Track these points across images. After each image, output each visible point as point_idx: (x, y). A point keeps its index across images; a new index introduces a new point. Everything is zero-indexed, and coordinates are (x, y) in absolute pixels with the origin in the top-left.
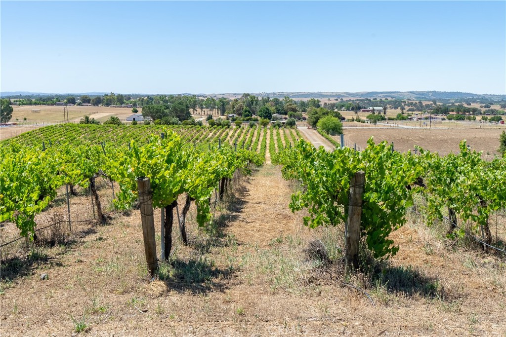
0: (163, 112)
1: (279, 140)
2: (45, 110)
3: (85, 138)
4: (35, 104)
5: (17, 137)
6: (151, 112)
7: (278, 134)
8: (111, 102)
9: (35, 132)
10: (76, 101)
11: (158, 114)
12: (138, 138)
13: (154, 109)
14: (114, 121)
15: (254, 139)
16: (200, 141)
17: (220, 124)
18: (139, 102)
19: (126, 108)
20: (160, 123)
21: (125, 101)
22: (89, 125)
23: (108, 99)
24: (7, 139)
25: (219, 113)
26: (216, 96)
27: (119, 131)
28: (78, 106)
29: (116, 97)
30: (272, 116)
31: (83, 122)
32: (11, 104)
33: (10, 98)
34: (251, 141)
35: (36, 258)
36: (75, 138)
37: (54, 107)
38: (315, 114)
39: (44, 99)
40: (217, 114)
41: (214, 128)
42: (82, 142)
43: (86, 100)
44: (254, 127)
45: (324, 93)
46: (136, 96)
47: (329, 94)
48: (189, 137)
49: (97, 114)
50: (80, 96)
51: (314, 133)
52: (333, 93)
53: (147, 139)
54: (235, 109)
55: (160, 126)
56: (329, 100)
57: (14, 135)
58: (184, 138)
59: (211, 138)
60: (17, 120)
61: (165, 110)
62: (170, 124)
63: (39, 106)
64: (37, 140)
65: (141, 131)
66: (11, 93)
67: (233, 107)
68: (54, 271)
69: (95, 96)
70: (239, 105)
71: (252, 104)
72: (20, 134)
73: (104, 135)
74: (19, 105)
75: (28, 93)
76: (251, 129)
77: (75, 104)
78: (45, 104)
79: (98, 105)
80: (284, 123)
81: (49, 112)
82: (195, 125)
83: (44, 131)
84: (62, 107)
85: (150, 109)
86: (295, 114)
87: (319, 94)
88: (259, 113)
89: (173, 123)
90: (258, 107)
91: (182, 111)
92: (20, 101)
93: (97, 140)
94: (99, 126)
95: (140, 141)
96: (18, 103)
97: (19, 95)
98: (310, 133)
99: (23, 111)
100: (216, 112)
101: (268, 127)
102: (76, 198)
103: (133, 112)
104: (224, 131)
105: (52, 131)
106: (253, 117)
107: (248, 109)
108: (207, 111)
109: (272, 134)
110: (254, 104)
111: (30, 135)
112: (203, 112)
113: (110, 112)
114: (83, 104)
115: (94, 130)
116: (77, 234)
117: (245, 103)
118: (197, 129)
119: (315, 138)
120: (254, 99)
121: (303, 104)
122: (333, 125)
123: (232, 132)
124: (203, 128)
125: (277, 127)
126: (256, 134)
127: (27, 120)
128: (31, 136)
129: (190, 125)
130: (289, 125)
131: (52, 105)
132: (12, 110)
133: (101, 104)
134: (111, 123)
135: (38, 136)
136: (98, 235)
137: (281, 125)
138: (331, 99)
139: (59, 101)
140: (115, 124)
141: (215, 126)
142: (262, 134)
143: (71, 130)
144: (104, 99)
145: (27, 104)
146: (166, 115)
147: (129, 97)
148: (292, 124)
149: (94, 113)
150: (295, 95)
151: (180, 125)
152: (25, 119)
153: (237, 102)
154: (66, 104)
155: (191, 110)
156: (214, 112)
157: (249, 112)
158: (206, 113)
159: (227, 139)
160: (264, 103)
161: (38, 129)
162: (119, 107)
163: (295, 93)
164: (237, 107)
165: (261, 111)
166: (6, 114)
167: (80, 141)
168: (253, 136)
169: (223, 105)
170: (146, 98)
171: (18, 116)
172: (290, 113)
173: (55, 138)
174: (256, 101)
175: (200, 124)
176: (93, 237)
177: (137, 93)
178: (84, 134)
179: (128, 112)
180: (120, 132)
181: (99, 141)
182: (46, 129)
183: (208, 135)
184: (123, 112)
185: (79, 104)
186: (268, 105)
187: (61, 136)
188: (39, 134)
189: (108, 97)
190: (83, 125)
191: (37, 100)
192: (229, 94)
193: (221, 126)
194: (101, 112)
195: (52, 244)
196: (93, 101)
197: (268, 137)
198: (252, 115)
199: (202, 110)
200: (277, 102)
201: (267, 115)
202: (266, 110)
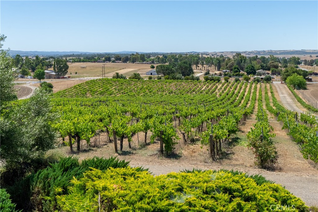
0: (171, 70)
1: (255, 93)
2: (90, 67)
3: (115, 89)
4: (83, 61)
5: (71, 88)
6: (163, 70)
7: (256, 88)
8: (136, 60)
9: (83, 84)
10: (111, 59)
11: (168, 71)
12: (152, 89)
13: (164, 68)
14: (136, 77)
15: (236, 91)
16: (196, 92)
17: (213, 79)
18: (157, 60)
19: (147, 65)
20: (169, 78)
21: (146, 59)
22: (119, 79)
23: (134, 58)
24: (65, 89)
25: (216, 68)
26: (216, 54)
27: (138, 84)
28: (113, 63)
29: (139, 56)
30: (256, 72)
31: (115, 77)
32: (67, 61)
33: (66, 56)
34: (234, 93)
35: (90, 149)
36: (108, 89)
37: (96, 64)
38: (286, 72)
39: (89, 58)
40: (214, 69)
41: (208, 83)
42: (113, 92)
43: (118, 59)
44: (238, 82)
45: (308, 50)
46: (154, 54)
47: (312, 51)
48: (188, 90)
49: (125, 69)
50: (114, 54)
51: (285, 87)
52: (315, 50)
53: (157, 90)
54: (228, 66)
55: (168, 81)
56: (311, 56)
57: (69, 86)
58: (184, 90)
59: (204, 90)
60: (71, 73)
61: (172, 68)
62: (176, 79)
63: (86, 63)
64: (84, 90)
65: (154, 84)
66: (67, 52)
67: (227, 64)
68: (94, 152)
69: (125, 54)
70: (231, 62)
71: (242, 62)
72: (73, 85)
73: (129, 87)
74: (73, 62)
75: (79, 52)
76: (236, 83)
77: (110, 61)
78: (89, 62)
79: (126, 62)
80: (262, 79)
81: (92, 68)
82: (193, 80)
83: (89, 83)
84: (102, 64)
85: (161, 67)
86: (276, 70)
87: (302, 52)
88: (246, 70)
89: (178, 79)
90: (246, 65)
91: (186, 68)
92: (73, 59)
93: (123, 91)
94: (125, 80)
95: (152, 92)
96: (71, 61)
97: (72, 54)
98: (281, 87)
99: (75, 67)
100: (214, 67)
101: (249, 82)
102: (103, 133)
103: (151, 68)
104: (214, 85)
105: (94, 84)
106: (241, 73)
107: (237, 66)
108: (207, 67)
109: (251, 87)
110: (243, 62)
111: (79, 87)
112: (204, 68)
113: (135, 68)
114: (116, 61)
115: (121, 83)
116: (101, 145)
117: (236, 62)
118: (195, 83)
119: (284, 91)
120: (243, 58)
121: (285, 61)
122: (298, 81)
123: (221, 85)
124: (199, 82)
125: (256, 82)
126: (238, 88)
127: (77, 74)
128: (81, 87)
129: (190, 79)
130: (266, 80)
131: (95, 62)
132: (68, 66)
133: (129, 61)
134: (134, 78)
135: (85, 87)
136: (107, 146)
137: (260, 80)
138: (313, 55)
139: (100, 59)
140: (136, 79)
141: (209, 81)
142: (243, 88)
143: (107, 83)
144: (130, 58)
145: (77, 62)
146: (173, 72)
147: (149, 55)
148: (268, 80)
149: (123, 69)
150: (282, 53)
151: (183, 79)
152: (76, 73)
153: (230, 61)
154: (104, 61)
155: (194, 67)
156: (212, 68)
157: (238, 69)
158: (206, 69)
159: (216, 91)
160: (250, 61)
161: (85, 82)
162: (142, 64)
163: (282, 51)
164: (229, 64)
165: (247, 68)
166: (64, 70)
167: (112, 91)
168: (235, 89)
169: (219, 63)
170: (161, 57)
171: (71, 70)
172: (272, 69)
173: (96, 89)
174: (244, 60)
175: (198, 79)
176: (106, 146)
177: (156, 52)
178: (115, 86)
179: (147, 68)
180: (140, 85)
181: (125, 92)
182: (90, 82)
183: (202, 88)
184: (144, 67)
185: (113, 62)
186: (254, 63)
187: (99, 88)
188: (85, 86)
189: (134, 56)
190: (115, 79)
191: (85, 59)
192: (227, 52)
193: (213, 81)
194: (128, 68)
195: (94, 147)
196: (123, 59)
197: (247, 90)
198: (240, 71)
199: (203, 66)
200: (263, 59)
201: (252, 71)
202: (251, 67)
